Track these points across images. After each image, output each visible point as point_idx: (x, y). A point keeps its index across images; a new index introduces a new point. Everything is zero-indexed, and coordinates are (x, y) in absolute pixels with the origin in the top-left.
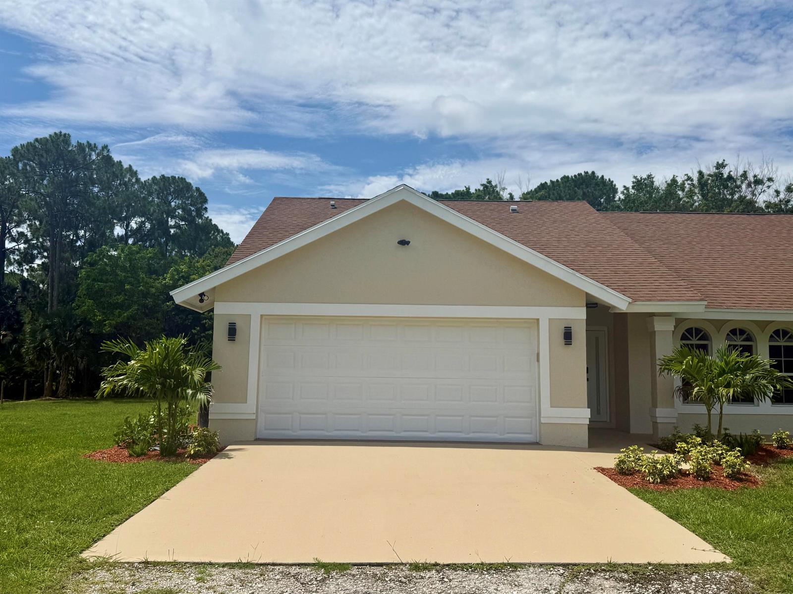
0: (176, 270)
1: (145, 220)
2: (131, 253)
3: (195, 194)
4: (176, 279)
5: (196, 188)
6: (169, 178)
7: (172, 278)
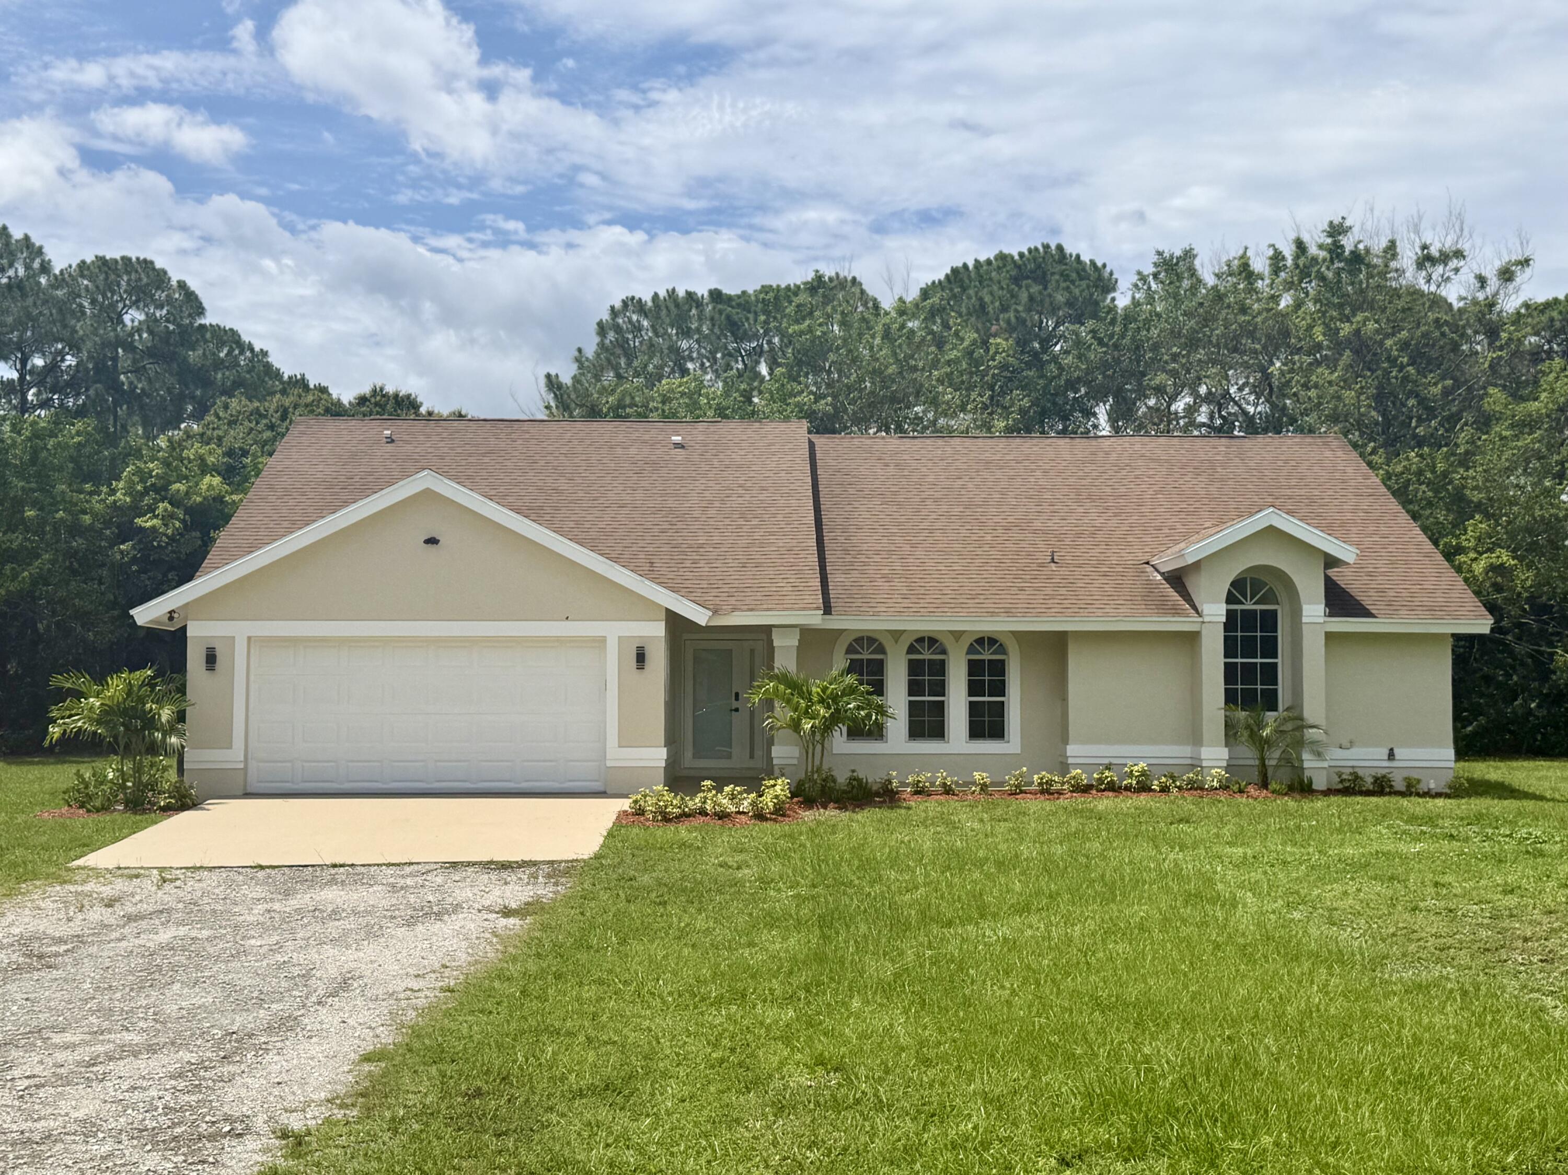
0: (139, 471)
1: (64, 348)
2: (37, 435)
3: (177, 296)
4: (138, 492)
5: (179, 282)
6: (116, 261)
7: (130, 491)
